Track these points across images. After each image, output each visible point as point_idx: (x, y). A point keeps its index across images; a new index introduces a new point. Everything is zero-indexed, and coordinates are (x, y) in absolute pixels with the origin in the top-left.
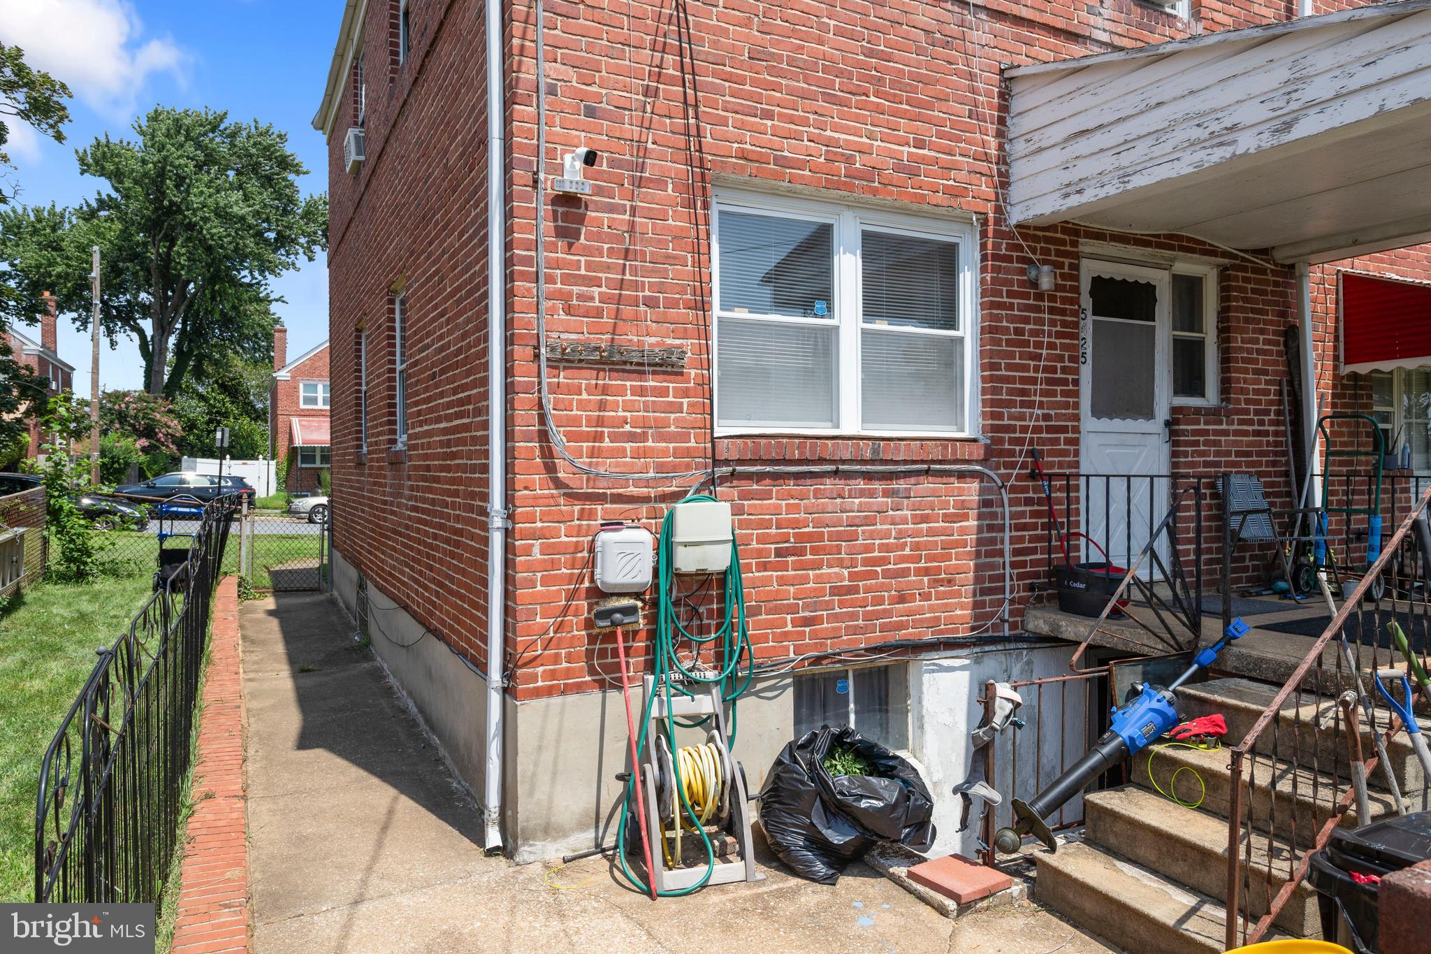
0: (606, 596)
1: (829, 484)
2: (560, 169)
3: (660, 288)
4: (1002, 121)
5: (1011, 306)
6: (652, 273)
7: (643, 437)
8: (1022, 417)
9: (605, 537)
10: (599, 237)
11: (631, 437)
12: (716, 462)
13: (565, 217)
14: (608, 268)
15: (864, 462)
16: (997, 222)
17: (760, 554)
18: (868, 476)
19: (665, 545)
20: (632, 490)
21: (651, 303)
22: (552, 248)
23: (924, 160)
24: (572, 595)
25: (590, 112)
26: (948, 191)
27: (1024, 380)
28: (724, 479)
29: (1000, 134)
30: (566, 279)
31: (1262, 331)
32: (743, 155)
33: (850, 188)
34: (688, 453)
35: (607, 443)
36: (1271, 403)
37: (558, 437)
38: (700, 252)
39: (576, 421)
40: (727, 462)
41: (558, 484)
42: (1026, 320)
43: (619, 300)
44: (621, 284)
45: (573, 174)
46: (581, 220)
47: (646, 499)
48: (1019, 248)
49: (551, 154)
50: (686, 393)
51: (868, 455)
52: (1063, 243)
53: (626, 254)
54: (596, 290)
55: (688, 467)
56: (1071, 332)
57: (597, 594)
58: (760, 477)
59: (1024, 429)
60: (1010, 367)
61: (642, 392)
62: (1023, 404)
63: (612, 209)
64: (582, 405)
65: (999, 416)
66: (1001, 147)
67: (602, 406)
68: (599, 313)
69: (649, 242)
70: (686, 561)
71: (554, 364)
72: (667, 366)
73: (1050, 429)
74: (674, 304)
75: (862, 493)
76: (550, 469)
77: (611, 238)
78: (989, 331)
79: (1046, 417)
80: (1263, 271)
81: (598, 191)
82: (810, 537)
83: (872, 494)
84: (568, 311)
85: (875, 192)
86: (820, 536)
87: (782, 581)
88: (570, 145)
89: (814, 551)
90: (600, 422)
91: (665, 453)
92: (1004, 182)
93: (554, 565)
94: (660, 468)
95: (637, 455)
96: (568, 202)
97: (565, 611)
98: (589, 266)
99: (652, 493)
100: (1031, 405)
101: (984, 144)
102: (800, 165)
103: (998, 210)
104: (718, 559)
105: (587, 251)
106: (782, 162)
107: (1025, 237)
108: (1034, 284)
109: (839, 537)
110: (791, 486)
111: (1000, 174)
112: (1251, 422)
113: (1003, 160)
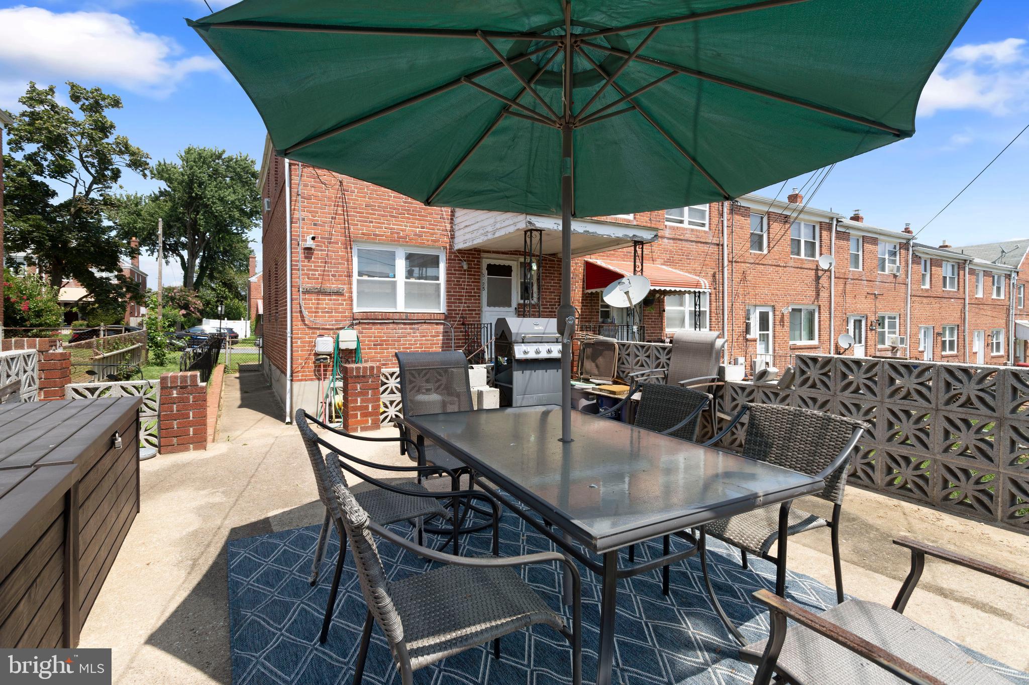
0: (319, 355)
1: (391, 326)
2: (306, 241)
3: (337, 272)
4: (452, 219)
5: (455, 274)
6: (334, 267)
7: (332, 312)
8: (459, 307)
9: (319, 339)
10: (318, 258)
11: (328, 312)
12: (354, 319)
13: (307, 253)
14: (320, 267)
15: (402, 320)
16: (450, 249)
17: (368, 345)
18: (404, 324)
19: (337, 342)
20: (328, 327)
21: (333, 276)
22: (302, 261)
23: (424, 232)
24: (310, 355)
25: (315, 225)
26: (432, 240)
27: (459, 296)
28: (356, 324)
29: (451, 223)
30: (308, 270)
31: (552, 280)
32: (363, 234)
33: (399, 241)
34: (346, 317)
35: (320, 314)
36: (556, 302)
37: (305, 313)
38: (349, 261)
39: (311, 308)
40: (357, 319)
41: (305, 325)
42: (461, 278)
43: (323, 275)
44: (324, 271)
45: (310, 243)
46: (312, 254)
47: (333, 329)
48: (458, 256)
49: (303, 236)
50: (345, 300)
51: (404, 318)
52: (475, 254)
53: (326, 263)
54: (317, 273)
55: (345, 320)
56: (478, 281)
57: (317, 354)
58: (369, 323)
59: (459, 310)
60: (454, 292)
61: (331, 300)
62: (459, 303)
63: (322, 250)
64: (313, 304)
65: (451, 306)
66: (452, 227)
67: (318, 304)
68: (318, 279)
69: (333, 259)
70: (343, 346)
71: (304, 293)
72: (339, 293)
73: (469, 310)
74: (341, 276)
75: (402, 328)
76: (303, 321)
77: (321, 258)
78: (448, 281)
79: (468, 307)
80: (554, 261)
81: (318, 246)
82: (385, 341)
83: (406, 329)
84: (309, 278)
85: (407, 242)
86: (388, 341)
87: (375, 353)
88: (309, 233)
89: (386, 345)
90: (317, 308)
91: (338, 317)
92: (453, 237)
93: (304, 346)
94: (336, 321)
95: (329, 317)
96: (308, 251)
97: (307, 359)
98: (315, 266)
99: (334, 327)
100: (462, 303)
101: (445, 226)
102: (382, 236)
103: (450, 245)
104: (353, 346)
105: (314, 262)
106: (375, 235)
107: (459, 253)
108: (462, 267)
109: (395, 341)
110: (379, 326)
111: (451, 235)
112: (548, 308)
113: (452, 230)
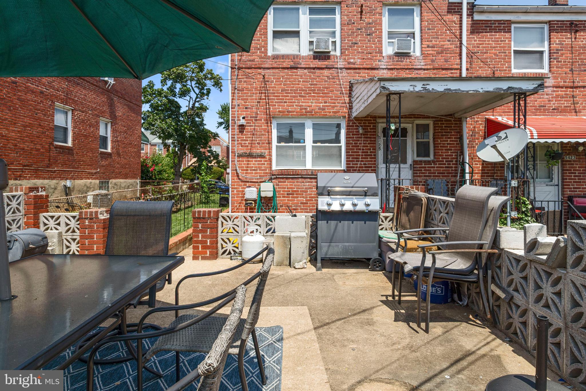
0: (248, 200)
1: (300, 180)
2: (240, 120)
3: (261, 140)
4: (350, 93)
5: (353, 138)
6: (259, 138)
7: (257, 170)
8: (357, 164)
9: (247, 189)
10: (248, 132)
11: (254, 170)
12: (273, 175)
13: (241, 129)
14: (250, 137)
15: (309, 175)
16: (348, 118)
17: (283, 194)
18: (311, 178)
19: (259, 192)
20: (254, 180)
21: (259, 143)
22: (237, 135)
23: (327, 106)
24: (242, 200)
25: (246, 108)
26: (333, 112)
27: (356, 155)
28: (274, 179)
29: (349, 97)
30: (241, 140)
31: (449, 138)
32: (279, 112)
33: (306, 115)
34: (266, 173)
35: (249, 171)
36: (454, 158)
37: (239, 171)
38: (270, 132)
39: (243, 167)
40: (275, 175)
41: (239, 179)
42: (359, 141)
43: (252, 143)
44: (252, 140)
45: (242, 121)
46: (244, 129)
47: (257, 182)
48: (355, 123)
49: (238, 117)
50: (266, 161)
51: (310, 173)
52: (371, 120)
53: (253, 134)
54: (247, 142)
55: (266, 176)
56: (374, 142)
57: (246, 200)
58: (283, 178)
59: (357, 167)
60: (352, 152)
61: (256, 161)
62: (356, 161)
63: (250, 126)
64: (244, 164)
65: (350, 164)
66: (350, 100)
67: (248, 164)
68: (248, 146)
69: (258, 132)
70: (263, 194)
71: (238, 157)
72: (262, 156)
73: (365, 167)
74: (264, 143)
75: (309, 182)
76: (238, 176)
77: (250, 132)
78: (347, 144)
79: (364, 164)
80: (451, 121)
81: (248, 123)
82: (295, 191)
83: (311, 182)
84: (242, 146)
85: (313, 115)
86: (298, 191)
87: (288, 200)
88: (241, 115)
89: (296, 194)
90: (247, 167)
91: (261, 173)
92: (351, 108)
93: (238, 194)
94: (260, 176)
95: (255, 173)
96: (242, 126)
97: (240, 203)
98: (246, 138)
99: (259, 181)
100: (359, 161)
101: (344, 100)
102: (294, 112)
103: (349, 115)
104: (270, 194)
105: (245, 135)
106: (288, 112)
107: (356, 120)
108: (358, 132)
109: (303, 191)
110: (291, 180)
111: (350, 106)
112: (445, 164)
113: (350, 102)
